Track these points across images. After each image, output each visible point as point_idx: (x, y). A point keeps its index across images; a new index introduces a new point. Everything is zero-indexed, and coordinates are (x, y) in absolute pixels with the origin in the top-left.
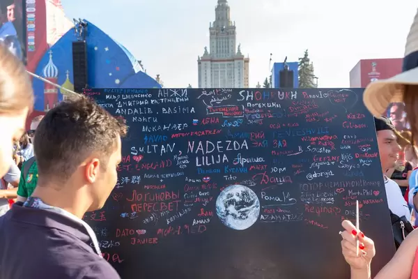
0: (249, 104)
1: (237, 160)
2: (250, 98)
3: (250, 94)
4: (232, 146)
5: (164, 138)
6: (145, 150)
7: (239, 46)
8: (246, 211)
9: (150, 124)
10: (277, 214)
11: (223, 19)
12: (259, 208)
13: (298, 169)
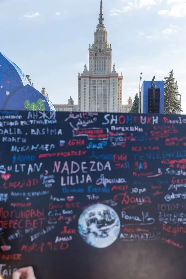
0: (113, 128)
1: (100, 181)
2: (114, 122)
3: (114, 118)
4: (95, 167)
5: (32, 158)
6: (14, 168)
7: (114, 66)
8: (107, 229)
9: (19, 145)
10: (136, 233)
11: (100, 42)
12: (119, 227)
13: (157, 189)
